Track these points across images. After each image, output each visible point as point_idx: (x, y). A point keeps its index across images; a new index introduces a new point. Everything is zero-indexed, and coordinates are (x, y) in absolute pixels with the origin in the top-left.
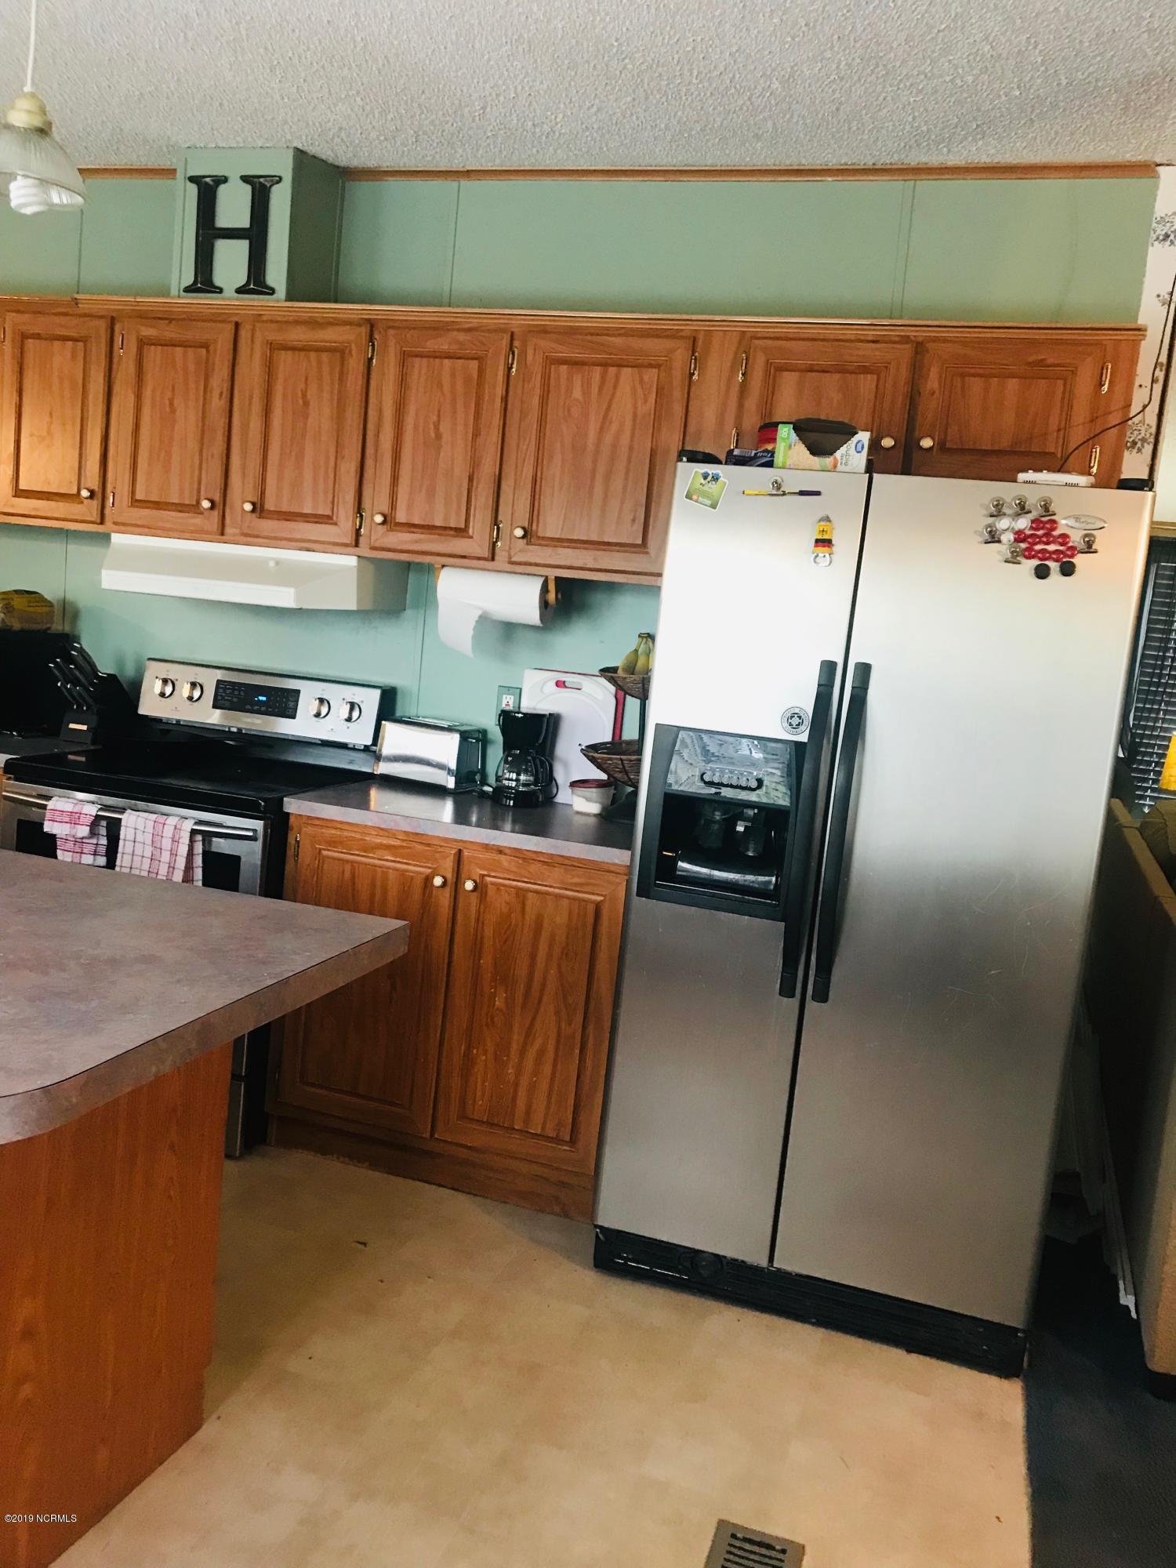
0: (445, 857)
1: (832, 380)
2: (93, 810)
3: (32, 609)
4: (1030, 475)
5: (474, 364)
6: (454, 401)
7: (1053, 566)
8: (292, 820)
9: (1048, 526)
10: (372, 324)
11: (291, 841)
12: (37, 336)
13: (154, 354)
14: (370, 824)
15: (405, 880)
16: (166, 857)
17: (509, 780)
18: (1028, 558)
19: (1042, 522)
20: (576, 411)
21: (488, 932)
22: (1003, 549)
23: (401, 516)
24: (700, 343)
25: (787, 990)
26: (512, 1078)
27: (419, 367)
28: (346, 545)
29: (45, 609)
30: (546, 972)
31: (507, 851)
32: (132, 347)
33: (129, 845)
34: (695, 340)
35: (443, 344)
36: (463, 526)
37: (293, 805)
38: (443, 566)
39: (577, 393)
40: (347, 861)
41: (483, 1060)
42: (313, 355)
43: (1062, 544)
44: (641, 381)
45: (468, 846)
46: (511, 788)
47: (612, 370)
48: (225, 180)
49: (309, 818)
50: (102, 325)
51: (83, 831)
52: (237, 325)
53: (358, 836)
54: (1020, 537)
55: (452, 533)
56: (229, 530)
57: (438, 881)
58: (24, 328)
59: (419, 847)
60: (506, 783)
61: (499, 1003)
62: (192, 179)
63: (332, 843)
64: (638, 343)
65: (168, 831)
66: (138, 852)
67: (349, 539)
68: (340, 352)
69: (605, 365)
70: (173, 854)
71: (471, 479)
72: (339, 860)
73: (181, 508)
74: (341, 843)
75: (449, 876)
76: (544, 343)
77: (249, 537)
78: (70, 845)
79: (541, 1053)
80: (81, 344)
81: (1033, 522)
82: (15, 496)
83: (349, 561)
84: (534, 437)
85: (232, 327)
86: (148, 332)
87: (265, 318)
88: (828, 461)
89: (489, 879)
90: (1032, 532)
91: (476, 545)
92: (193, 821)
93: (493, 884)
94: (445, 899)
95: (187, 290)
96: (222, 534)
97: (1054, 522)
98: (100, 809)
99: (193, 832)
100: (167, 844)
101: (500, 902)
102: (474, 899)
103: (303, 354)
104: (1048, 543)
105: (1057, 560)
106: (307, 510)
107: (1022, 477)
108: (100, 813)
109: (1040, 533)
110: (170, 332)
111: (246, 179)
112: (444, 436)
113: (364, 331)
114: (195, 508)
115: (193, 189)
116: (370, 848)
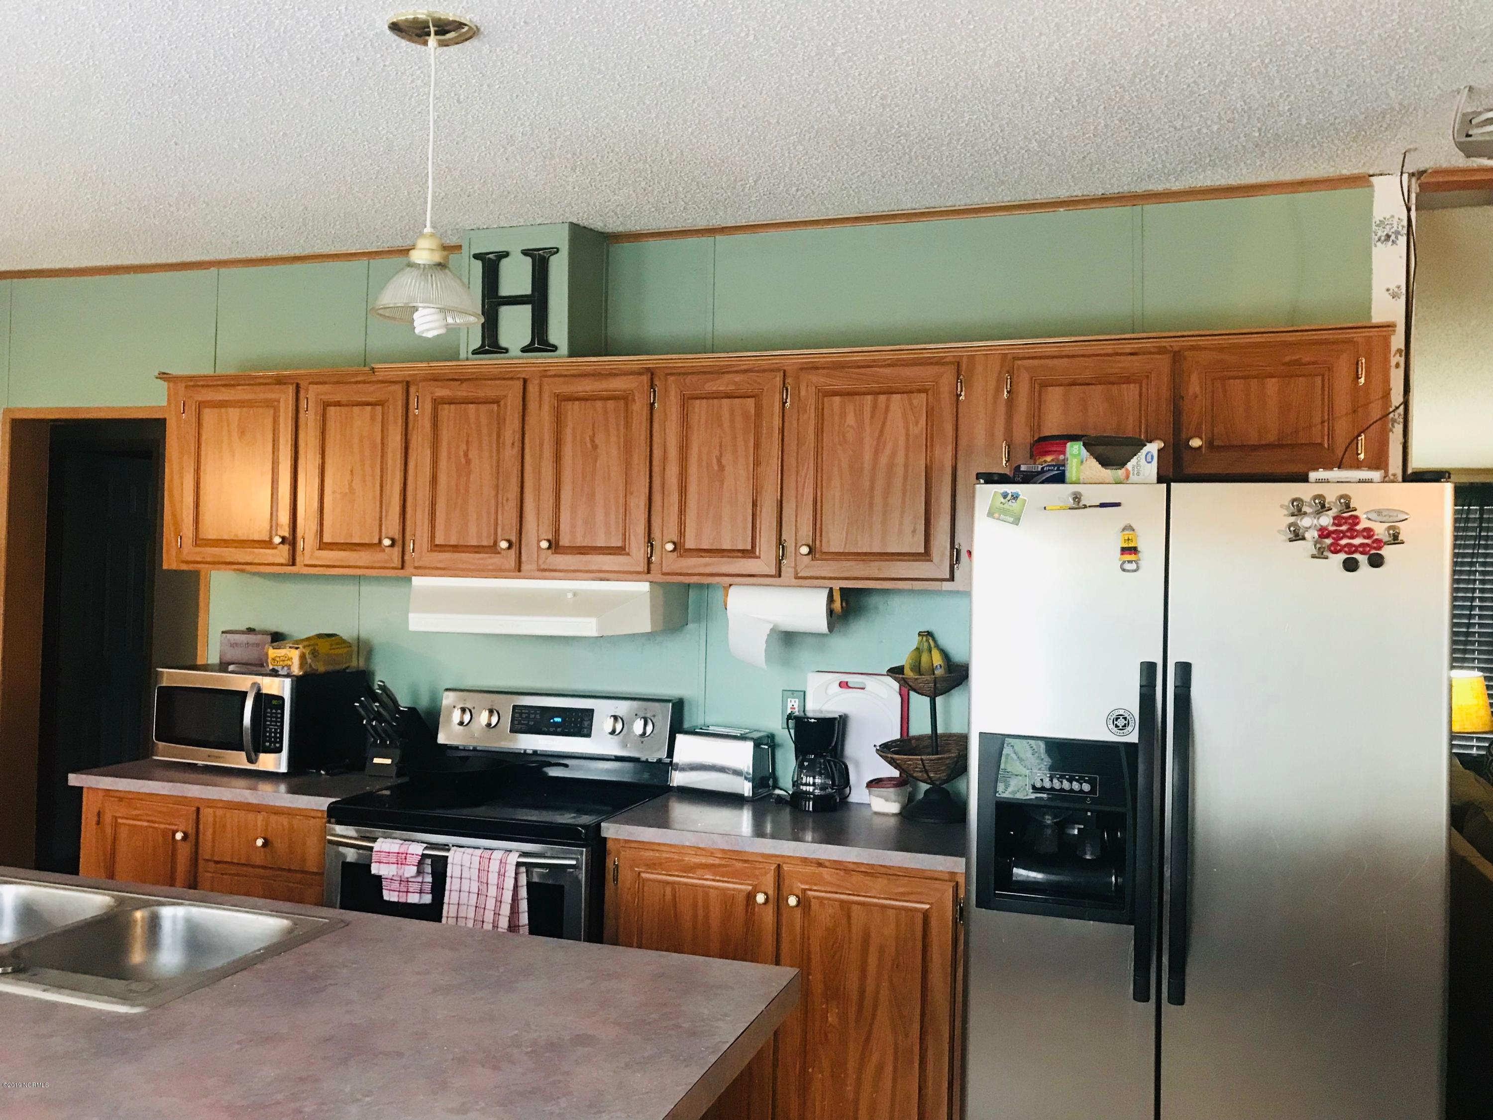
0: (766, 873)
1: (1097, 391)
2: (418, 849)
3: (333, 651)
4: (1321, 474)
5: (750, 402)
6: (734, 438)
7: (1362, 559)
8: (609, 845)
9: (1350, 521)
10: (651, 373)
11: (610, 865)
12: (338, 404)
13: (446, 411)
14: (687, 844)
15: (728, 899)
16: (493, 891)
17: (806, 784)
18: (1336, 552)
19: (1343, 518)
20: (850, 436)
21: (815, 945)
22: (1307, 547)
23: (690, 544)
24: (964, 367)
25: (1141, 995)
26: (851, 1096)
27: (700, 409)
28: (638, 573)
29: (346, 650)
30: (878, 986)
31: (827, 864)
32: (428, 407)
33: (456, 882)
34: (958, 363)
35: (720, 385)
36: (749, 548)
37: (611, 830)
38: (730, 585)
39: (851, 420)
40: (668, 883)
41: (820, 1078)
42: (599, 404)
43: (1368, 537)
44: (911, 404)
45: (787, 860)
46: (809, 793)
47: (882, 398)
48: (506, 254)
49: (627, 841)
50: (399, 389)
51: (410, 871)
52: (525, 381)
53: (676, 857)
54: (1324, 533)
55: (740, 554)
56: (524, 567)
57: (760, 898)
58: (326, 398)
59: (739, 865)
60: (804, 788)
61: (832, 1019)
62: (477, 257)
63: (652, 865)
64: (908, 372)
65: (494, 866)
66: (465, 887)
67: (642, 567)
68: (625, 398)
69: (876, 393)
70: (500, 888)
71: (754, 504)
72: (660, 881)
73: (478, 549)
74: (661, 864)
75: (771, 892)
76: (817, 379)
77: (545, 572)
78: (396, 885)
79: (880, 1067)
80: (379, 408)
81: (1335, 518)
82: (320, 549)
83: (643, 587)
84: (812, 464)
85: (521, 382)
86: (441, 392)
87: (550, 373)
88: (1121, 473)
89: (809, 893)
90: (1334, 528)
91: (764, 563)
92: (517, 854)
93: (814, 897)
94: (768, 917)
95: (475, 352)
96: (519, 571)
97: (1356, 517)
98: (426, 848)
99: (519, 865)
100: (493, 878)
101: (824, 916)
102: (798, 914)
103: (589, 403)
104: (1352, 537)
105: (1362, 553)
106: (600, 544)
107: (1313, 475)
108: (426, 852)
109: (1344, 528)
110: (462, 392)
111: (525, 253)
112: (727, 468)
113: (645, 378)
114: (493, 548)
115: (478, 265)
116: (689, 869)
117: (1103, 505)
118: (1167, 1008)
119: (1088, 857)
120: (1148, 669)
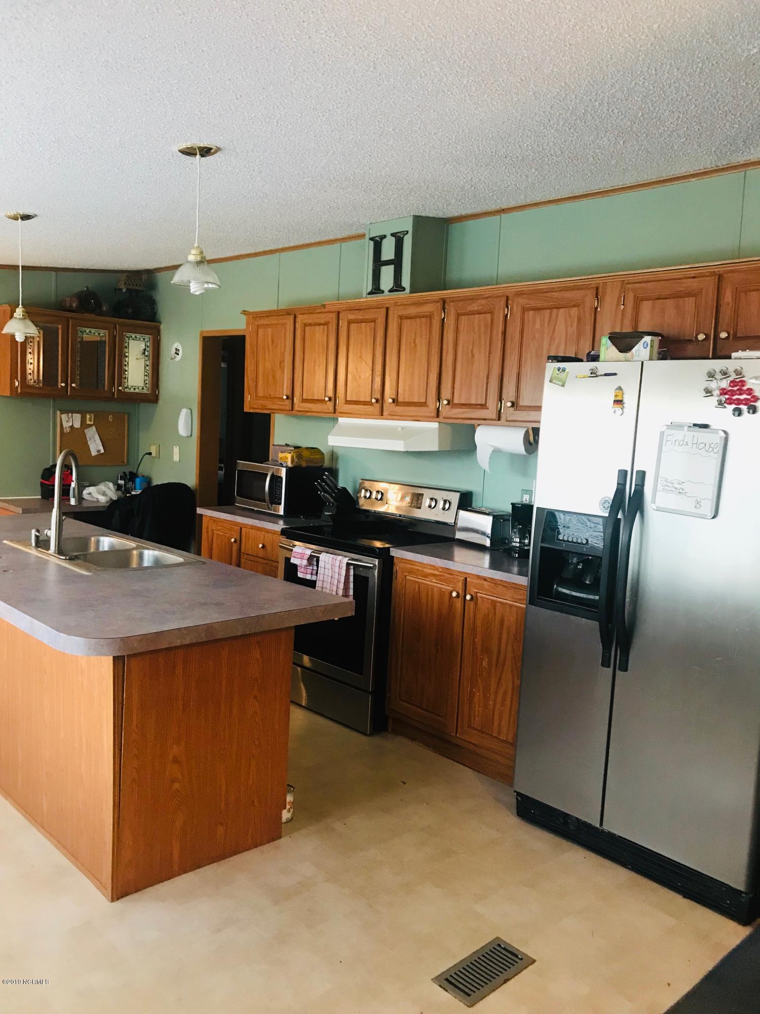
0: (459, 582)
2: (308, 552)
3: (312, 457)
4: (740, 354)
5: (488, 316)
6: (480, 337)
7: (744, 408)
8: (395, 560)
9: (740, 384)
10: (444, 302)
11: (394, 571)
12: (310, 325)
13: (353, 326)
14: (425, 562)
15: (442, 593)
16: (336, 576)
18: (730, 404)
19: (736, 382)
20: (537, 336)
21: (479, 623)
22: (714, 400)
23: (456, 401)
24: (600, 290)
25: (605, 663)
26: (491, 707)
27: (463, 319)
28: (433, 417)
29: (321, 456)
30: (506, 649)
31: (488, 579)
32: (346, 324)
33: (323, 569)
34: (597, 288)
35: (474, 307)
36: (484, 403)
37: (395, 553)
38: (479, 425)
39: (538, 326)
40: (417, 582)
41: (478, 696)
42: (418, 320)
43: (749, 395)
44: (570, 313)
45: (470, 576)
47: (555, 311)
48: (385, 236)
49: (402, 559)
50: (334, 316)
51: (305, 562)
52: (387, 309)
53: (421, 569)
54: (723, 392)
55: (479, 407)
56: (385, 413)
57: (454, 594)
58: (305, 321)
59: (447, 575)
61: (485, 664)
62: (371, 239)
63: (411, 572)
64: (568, 295)
65: (337, 564)
66: (326, 573)
67: (434, 414)
68: (430, 317)
69: (551, 308)
70: (339, 574)
71: (488, 378)
72: (414, 581)
73: (364, 403)
74: (414, 572)
75: (460, 592)
76: (522, 301)
77: (393, 416)
78: (302, 570)
79: (505, 693)
80: (326, 326)
81: (731, 382)
82: (302, 402)
83: (435, 425)
84: (517, 353)
85: (384, 311)
86: (352, 317)
87: (399, 304)
88: (628, 355)
89: (479, 595)
90: (730, 388)
91: (491, 413)
92: (348, 558)
93: (481, 597)
94: (459, 604)
95: (370, 293)
96: (382, 415)
97: (744, 381)
98: (311, 552)
99: (348, 564)
100: (337, 569)
101: (484, 607)
102: (472, 604)
103: (414, 320)
104: (740, 394)
105: (745, 404)
106: (415, 400)
107: (734, 355)
108: (311, 554)
109: (735, 389)
110: (359, 316)
111: (392, 235)
112: (476, 356)
113: (440, 305)
114: (369, 403)
115: (372, 243)
116: (426, 576)
117: (606, 375)
118: (618, 673)
119: (587, 582)
120: (623, 474)
